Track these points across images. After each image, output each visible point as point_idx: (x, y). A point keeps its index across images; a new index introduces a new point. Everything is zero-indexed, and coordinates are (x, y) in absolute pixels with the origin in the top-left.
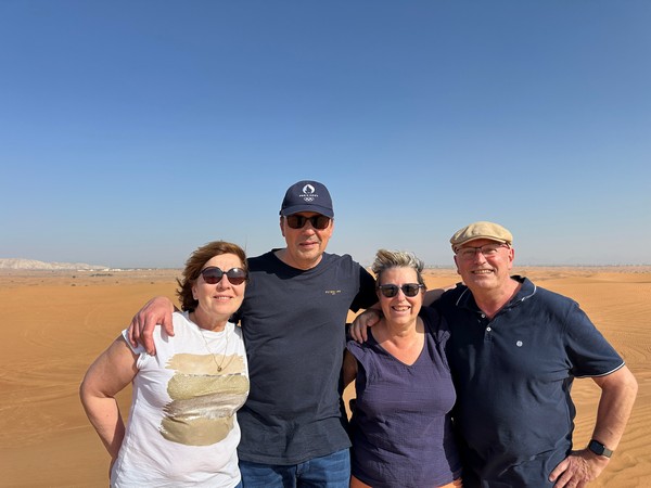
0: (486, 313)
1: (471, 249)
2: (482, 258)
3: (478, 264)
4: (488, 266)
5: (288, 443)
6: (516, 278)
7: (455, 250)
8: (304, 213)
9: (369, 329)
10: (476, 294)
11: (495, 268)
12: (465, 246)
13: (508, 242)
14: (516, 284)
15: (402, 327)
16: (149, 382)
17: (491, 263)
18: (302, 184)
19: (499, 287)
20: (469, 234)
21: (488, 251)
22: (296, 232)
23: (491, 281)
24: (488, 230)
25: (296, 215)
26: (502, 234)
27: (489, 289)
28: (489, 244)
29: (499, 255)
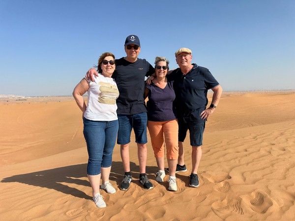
0: (184, 74)
3: (182, 60)
5: (131, 110)
6: (193, 64)
8: (131, 45)
9: (151, 81)
11: (187, 61)
14: (193, 66)
15: (161, 79)
16: (93, 89)
17: (186, 59)
18: (131, 36)
19: (188, 66)
22: (129, 50)
25: (129, 45)
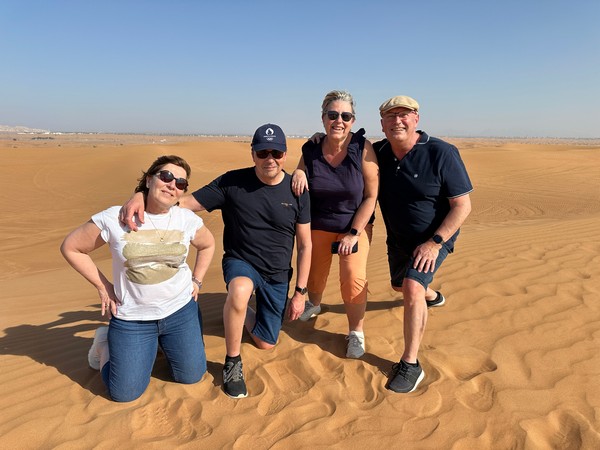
1: (392, 114)
2: (399, 120)
3: (396, 124)
4: (402, 125)
6: (419, 132)
7: (382, 115)
10: (393, 145)
11: (406, 128)
12: (389, 112)
13: (416, 110)
14: (418, 136)
17: (404, 123)
19: (408, 139)
20: (392, 103)
21: (402, 116)
23: (403, 135)
24: (404, 101)
26: (414, 104)
27: (401, 141)
28: (403, 111)
29: (409, 118)
